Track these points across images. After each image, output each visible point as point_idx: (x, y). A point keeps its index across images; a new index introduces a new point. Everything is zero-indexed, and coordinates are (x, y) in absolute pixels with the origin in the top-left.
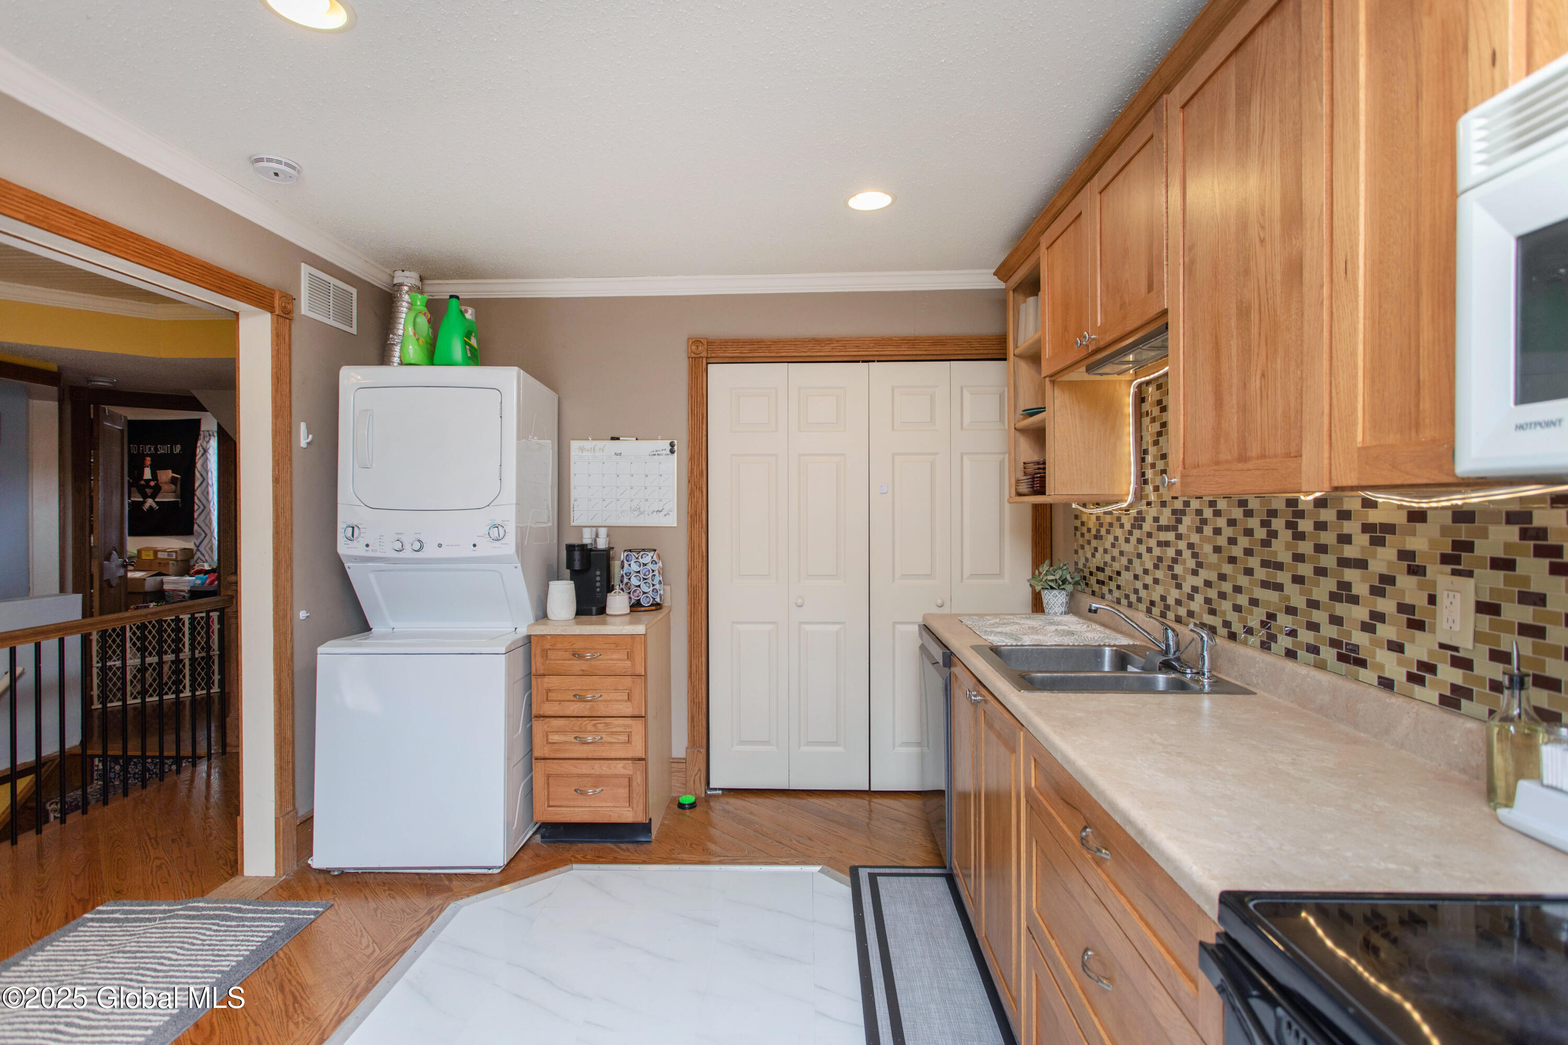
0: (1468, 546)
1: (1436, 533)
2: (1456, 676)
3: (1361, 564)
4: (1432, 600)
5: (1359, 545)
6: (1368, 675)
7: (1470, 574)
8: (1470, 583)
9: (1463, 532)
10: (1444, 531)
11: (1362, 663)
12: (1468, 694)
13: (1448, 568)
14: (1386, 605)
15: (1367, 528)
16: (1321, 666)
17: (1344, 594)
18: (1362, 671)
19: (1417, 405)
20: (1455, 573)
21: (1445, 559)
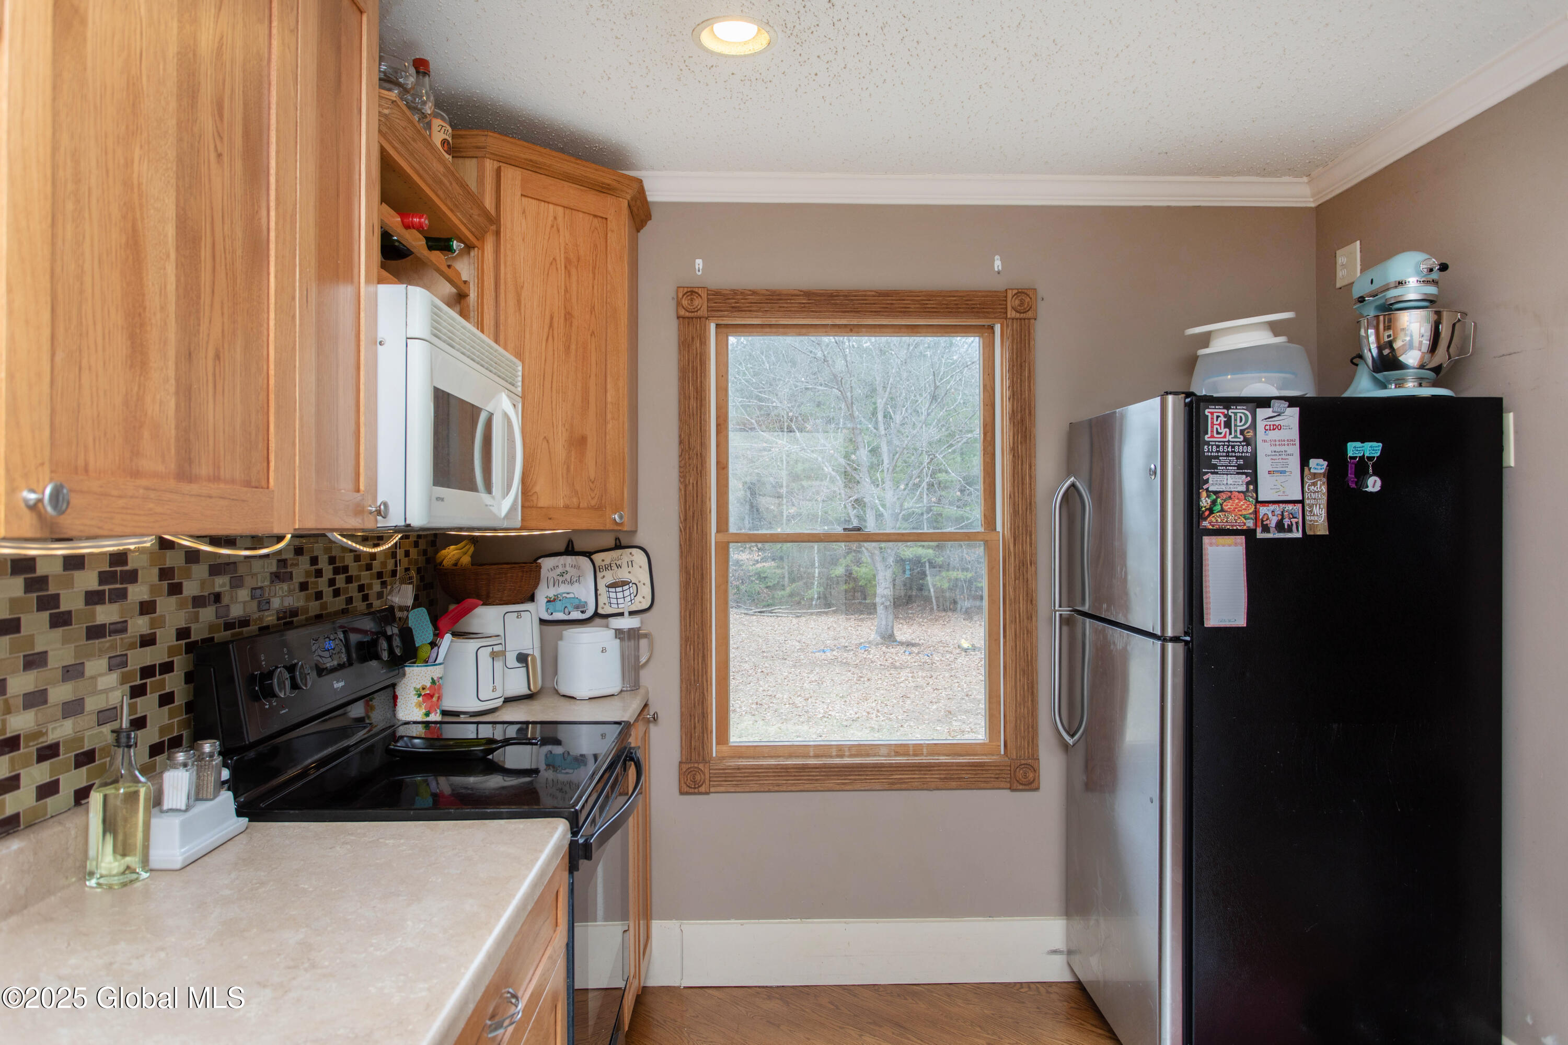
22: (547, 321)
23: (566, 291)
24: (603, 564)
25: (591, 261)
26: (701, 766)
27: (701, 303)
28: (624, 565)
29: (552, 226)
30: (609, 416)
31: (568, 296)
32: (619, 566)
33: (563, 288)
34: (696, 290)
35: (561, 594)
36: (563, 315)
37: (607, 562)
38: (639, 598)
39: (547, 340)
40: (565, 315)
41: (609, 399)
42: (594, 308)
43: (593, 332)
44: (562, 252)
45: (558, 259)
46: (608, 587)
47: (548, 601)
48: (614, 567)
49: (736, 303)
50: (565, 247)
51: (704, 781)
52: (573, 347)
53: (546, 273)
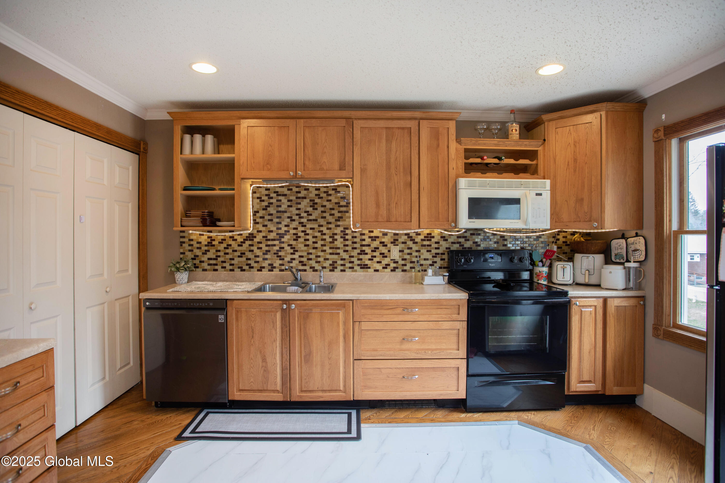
0: (397, 240)
1: (390, 238)
2: (395, 265)
3: (369, 245)
4: (389, 251)
5: (368, 241)
6: (371, 270)
7: (398, 245)
8: (398, 247)
9: (396, 237)
10: (391, 237)
11: (369, 268)
12: (397, 268)
13: (393, 244)
14: (377, 254)
15: (370, 237)
16: (356, 271)
17: (363, 252)
18: (369, 270)
19: (439, 216)
20: (394, 245)
21: (392, 243)
22: (567, 163)
23: (574, 152)
24: (631, 242)
25: (585, 139)
26: (659, 328)
27: (661, 134)
28: (638, 243)
29: (568, 133)
30: (593, 190)
31: (575, 154)
32: (636, 243)
33: (573, 151)
34: (659, 129)
35: (619, 253)
36: (573, 160)
37: (632, 242)
38: (642, 256)
39: (567, 169)
40: (574, 160)
41: (593, 184)
42: (586, 154)
43: (586, 163)
44: (573, 140)
45: (571, 144)
46: (633, 251)
47: (615, 255)
48: (635, 244)
49: (676, 129)
50: (574, 138)
51: (660, 335)
52: (577, 169)
53: (566, 149)
